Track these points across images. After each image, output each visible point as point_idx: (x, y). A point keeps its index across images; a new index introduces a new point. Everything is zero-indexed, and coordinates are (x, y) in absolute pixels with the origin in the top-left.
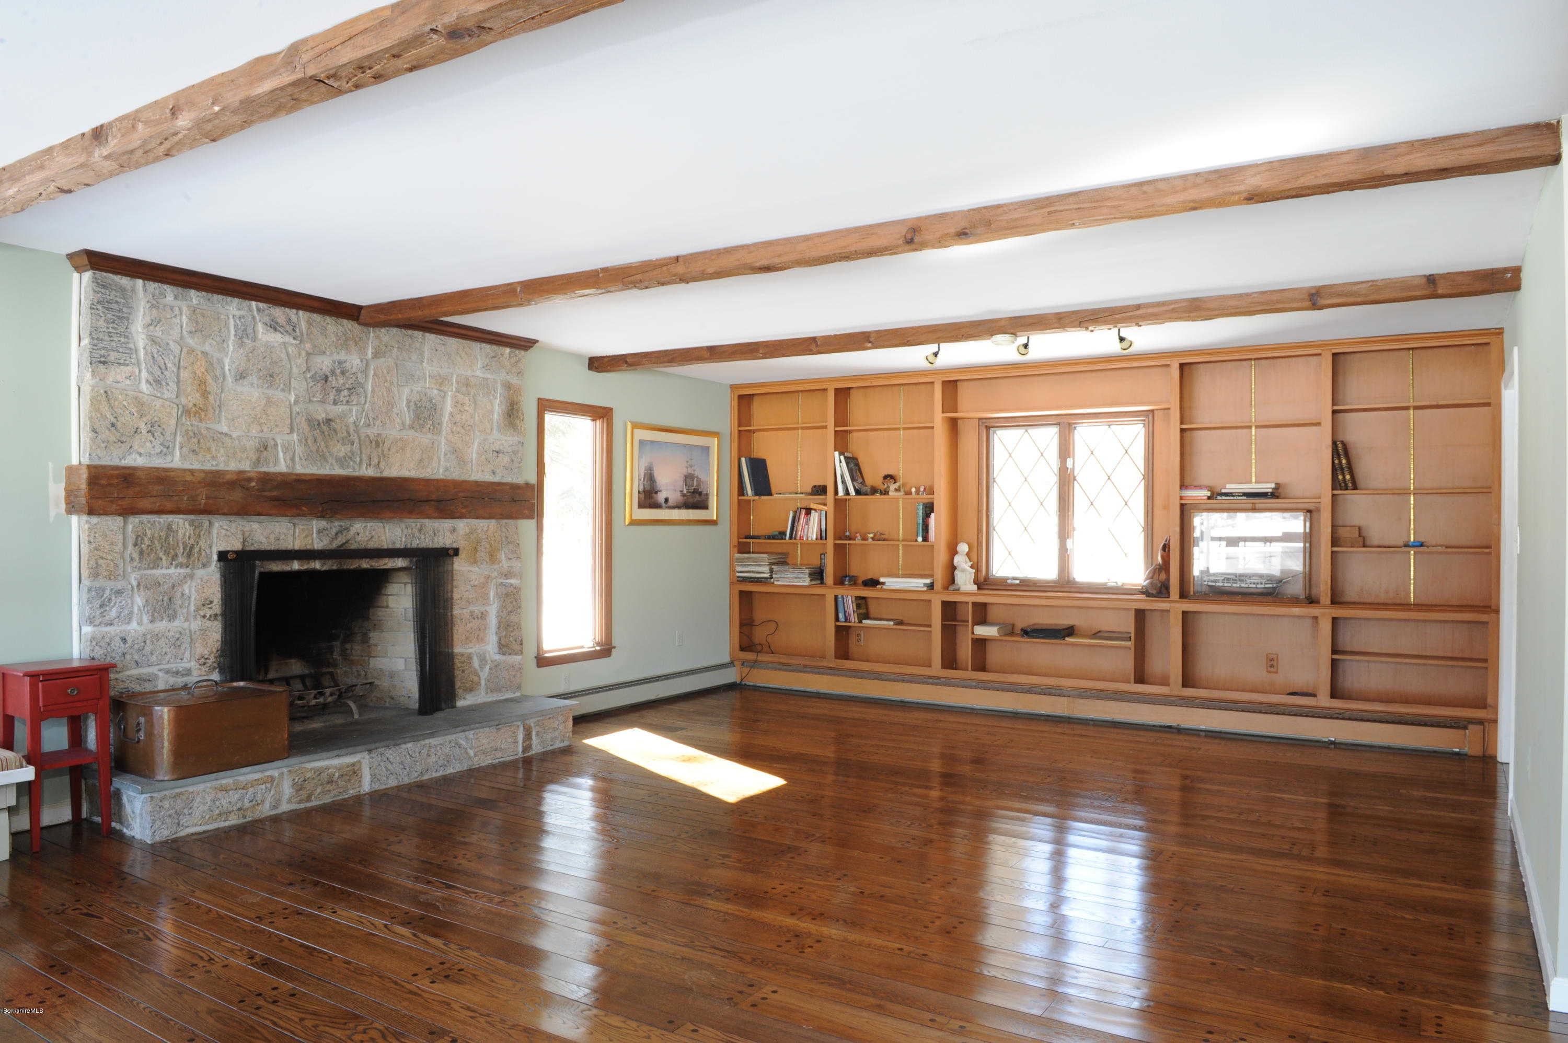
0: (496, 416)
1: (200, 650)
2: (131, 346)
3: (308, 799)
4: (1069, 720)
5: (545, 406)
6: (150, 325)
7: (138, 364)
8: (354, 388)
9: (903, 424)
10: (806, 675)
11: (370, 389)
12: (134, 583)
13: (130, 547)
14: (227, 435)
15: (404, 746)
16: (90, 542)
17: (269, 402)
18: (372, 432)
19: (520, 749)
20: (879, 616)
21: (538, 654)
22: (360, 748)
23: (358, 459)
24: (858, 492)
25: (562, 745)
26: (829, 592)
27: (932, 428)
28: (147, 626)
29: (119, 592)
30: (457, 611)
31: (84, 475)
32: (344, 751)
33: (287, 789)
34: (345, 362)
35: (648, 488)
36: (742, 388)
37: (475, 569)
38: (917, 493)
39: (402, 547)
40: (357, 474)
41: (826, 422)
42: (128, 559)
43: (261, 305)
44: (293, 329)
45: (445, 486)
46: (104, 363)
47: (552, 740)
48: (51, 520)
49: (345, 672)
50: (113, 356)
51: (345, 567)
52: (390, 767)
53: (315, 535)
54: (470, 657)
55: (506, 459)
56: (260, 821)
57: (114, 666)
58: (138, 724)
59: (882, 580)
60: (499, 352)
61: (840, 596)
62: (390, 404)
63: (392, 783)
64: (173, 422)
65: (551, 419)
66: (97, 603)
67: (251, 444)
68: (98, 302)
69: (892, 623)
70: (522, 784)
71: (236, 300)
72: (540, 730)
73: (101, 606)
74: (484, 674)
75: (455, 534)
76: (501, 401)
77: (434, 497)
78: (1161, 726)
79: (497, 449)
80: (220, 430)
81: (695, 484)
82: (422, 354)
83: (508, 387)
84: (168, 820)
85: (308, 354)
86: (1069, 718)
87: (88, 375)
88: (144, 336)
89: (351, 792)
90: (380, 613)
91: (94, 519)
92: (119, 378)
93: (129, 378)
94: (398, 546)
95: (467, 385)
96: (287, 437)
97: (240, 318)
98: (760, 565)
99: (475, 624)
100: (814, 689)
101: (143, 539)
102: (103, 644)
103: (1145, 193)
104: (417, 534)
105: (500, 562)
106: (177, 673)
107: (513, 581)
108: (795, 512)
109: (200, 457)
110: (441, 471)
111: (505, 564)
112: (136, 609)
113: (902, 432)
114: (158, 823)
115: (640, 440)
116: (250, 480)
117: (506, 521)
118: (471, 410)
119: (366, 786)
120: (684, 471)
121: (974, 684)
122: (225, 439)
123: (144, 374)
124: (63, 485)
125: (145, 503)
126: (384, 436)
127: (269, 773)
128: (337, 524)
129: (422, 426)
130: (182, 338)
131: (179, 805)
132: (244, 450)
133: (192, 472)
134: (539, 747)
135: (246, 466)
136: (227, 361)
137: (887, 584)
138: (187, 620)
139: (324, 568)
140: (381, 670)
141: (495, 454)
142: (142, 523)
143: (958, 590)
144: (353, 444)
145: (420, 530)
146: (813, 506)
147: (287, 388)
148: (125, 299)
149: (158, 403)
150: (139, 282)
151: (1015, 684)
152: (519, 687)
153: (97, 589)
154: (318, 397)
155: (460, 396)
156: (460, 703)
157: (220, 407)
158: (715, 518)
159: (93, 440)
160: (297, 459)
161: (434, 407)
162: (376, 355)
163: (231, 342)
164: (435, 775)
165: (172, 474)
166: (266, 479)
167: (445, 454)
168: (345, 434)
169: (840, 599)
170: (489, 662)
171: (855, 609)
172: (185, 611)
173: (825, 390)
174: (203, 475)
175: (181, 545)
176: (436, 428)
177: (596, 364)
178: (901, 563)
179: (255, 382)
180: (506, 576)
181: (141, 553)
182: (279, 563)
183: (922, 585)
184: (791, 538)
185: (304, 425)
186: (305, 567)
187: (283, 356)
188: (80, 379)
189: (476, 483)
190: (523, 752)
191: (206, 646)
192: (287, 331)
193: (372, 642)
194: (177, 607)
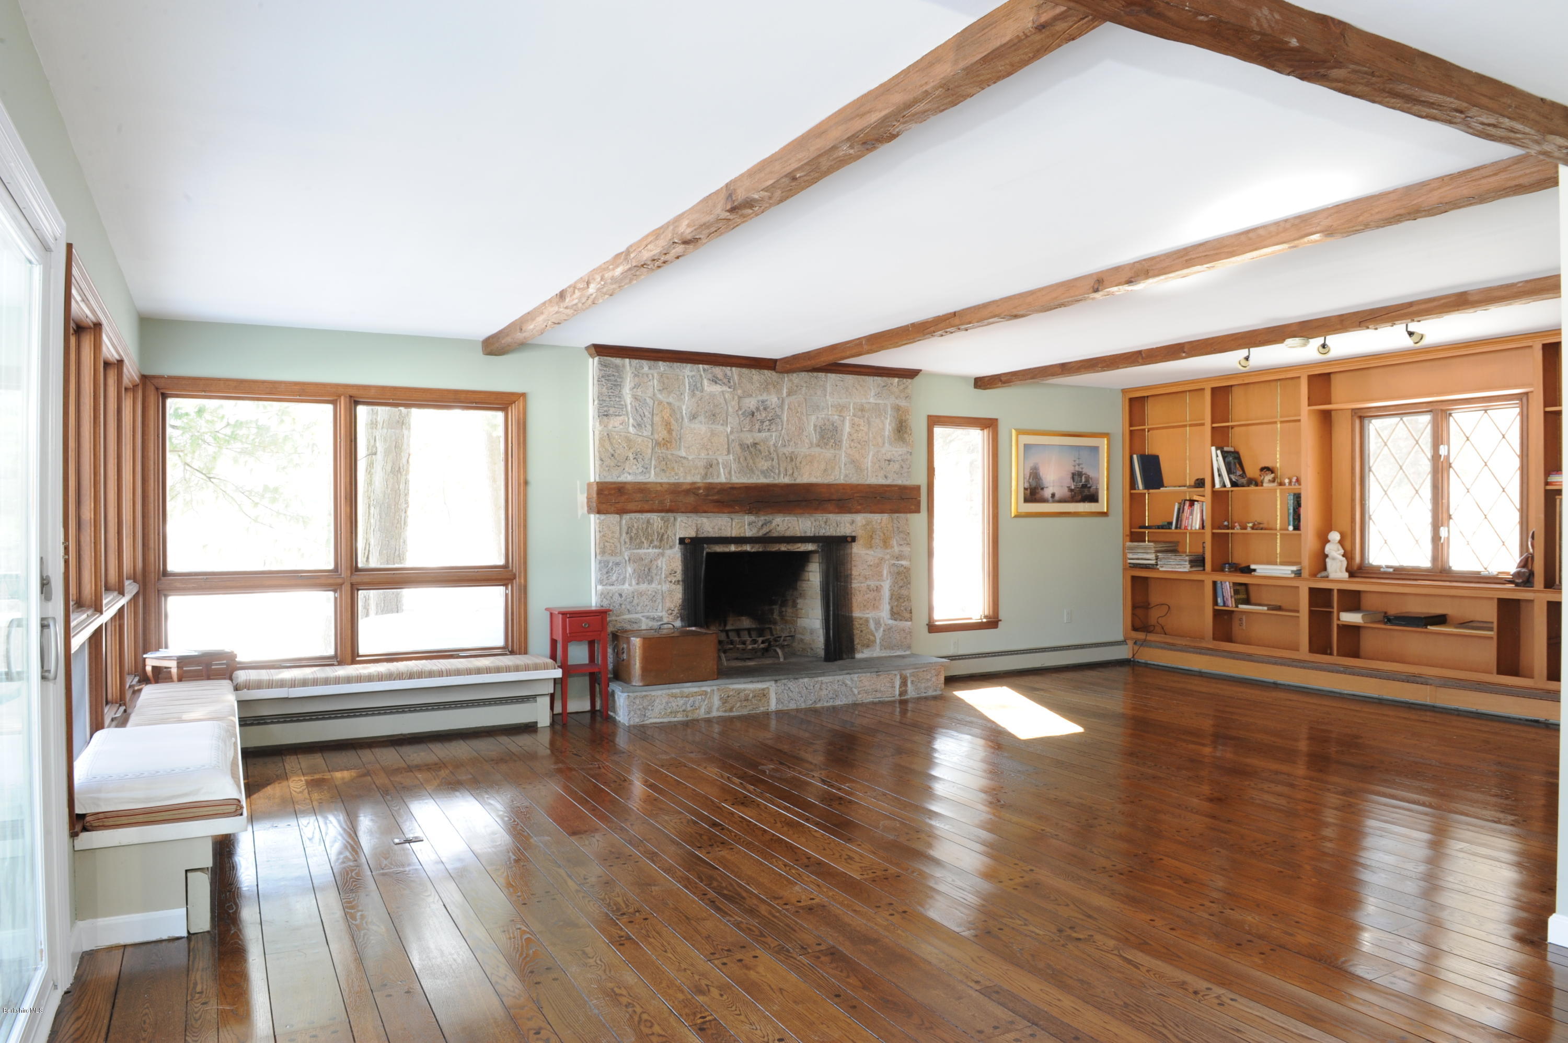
0: (887, 433)
1: (668, 604)
2: (623, 403)
3: (731, 710)
4: (1433, 709)
5: (934, 421)
6: (634, 388)
7: (627, 415)
8: (773, 419)
9: (1281, 417)
10: (1188, 654)
11: (785, 419)
12: (627, 558)
13: (624, 535)
14: (685, 458)
15: (801, 680)
16: (600, 531)
17: (713, 434)
18: (787, 450)
19: (897, 693)
20: (1258, 602)
21: (930, 622)
22: (767, 678)
23: (777, 471)
24: (1234, 484)
25: (934, 693)
26: (1208, 578)
27: (1299, 421)
28: (635, 587)
29: (617, 564)
30: (855, 585)
31: (595, 488)
32: (755, 679)
33: (716, 702)
34: (767, 400)
35: (1034, 484)
36: (1130, 392)
37: (871, 552)
38: (1290, 483)
39: (812, 535)
40: (776, 482)
41: (1204, 419)
42: (623, 543)
43: (706, 367)
44: (728, 381)
45: (843, 489)
46: (607, 415)
47: (925, 688)
48: (579, 516)
49: (782, 628)
50: (612, 411)
51: (768, 550)
52: (790, 694)
53: (746, 526)
54: (867, 620)
55: (896, 466)
56: (698, 720)
57: (611, 611)
58: (623, 649)
59: (1253, 567)
60: (889, 382)
61: (1219, 582)
62: (801, 429)
63: (792, 706)
64: (650, 451)
65: (938, 431)
66: (605, 571)
67: (701, 464)
68: (602, 377)
69: (1265, 608)
70: (898, 720)
71: (689, 365)
72: (914, 679)
73: (607, 573)
74: (879, 635)
75: (854, 525)
76: (891, 421)
77: (834, 497)
78: (1527, 720)
79: (889, 458)
80: (681, 455)
81: (1083, 480)
82: (825, 390)
83: (897, 409)
84: (639, 712)
85: (740, 398)
86: (1434, 707)
87: (598, 424)
88: (630, 396)
89: (762, 709)
90: (804, 585)
91: (603, 517)
92: (616, 424)
93: (621, 424)
94: (808, 534)
95: (862, 410)
96: (726, 458)
97: (692, 377)
98: (1147, 553)
99: (870, 595)
100: (1196, 668)
101: (632, 530)
102: (608, 597)
103: (1250, 239)
104: (823, 526)
105: (893, 547)
106: (654, 619)
107: (904, 563)
108: (1180, 504)
109: (667, 474)
110: (842, 477)
111: (896, 549)
112: (628, 575)
113: (1279, 425)
114: (632, 713)
115: (1025, 445)
116: (699, 488)
117: (897, 515)
118: (865, 429)
119: (773, 706)
120: (1072, 469)
121: (1342, 669)
122: (684, 461)
123: (631, 421)
124: (586, 495)
125: (631, 506)
126: (796, 453)
127: (704, 689)
128: (762, 518)
129: (826, 444)
130: (654, 395)
131: (646, 703)
132: (696, 468)
133: (661, 484)
134: (914, 693)
135: (698, 479)
136: (684, 407)
137: (1258, 571)
138: (660, 583)
139: (753, 550)
140: (805, 628)
141: (887, 462)
142: (631, 519)
143: (1327, 577)
144: (773, 460)
145: (826, 522)
146: (1195, 498)
147: (725, 423)
148: (618, 372)
149: (640, 440)
150: (627, 360)
151: (1378, 670)
152: (909, 647)
153: (605, 562)
154: (747, 428)
155: (856, 420)
156: (859, 656)
157: (680, 439)
158: (1105, 511)
159: (601, 466)
160: (733, 473)
161: (836, 429)
162: (789, 394)
163: (686, 395)
164: (826, 704)
165: (649, 486)
166: (710, 488)
167: (845, 465)
168: (767, 453)
169: (1219, 585)
170: (883, 625)
171: (1233, 594)
172: (658, 577)
173: (1203, 389)
174: (667, 486)
175: (656, 533)
176: (838, 444)
177: (979, 383)
178: (1278, 551)
179: (703, 420)
180: (897, 558)
181: (631, 538)
182: (721, 546)
183: (1290, 572)
184: (1176, 527)
185: (738, 449)
186: (739, 549)
187: (722, 401)
188: (594, 426)
189: (869, 486)
190: (900, 695)
191: (672, 602)
192: (724, 383)
193: (799, 606)
194: (653, 575)
